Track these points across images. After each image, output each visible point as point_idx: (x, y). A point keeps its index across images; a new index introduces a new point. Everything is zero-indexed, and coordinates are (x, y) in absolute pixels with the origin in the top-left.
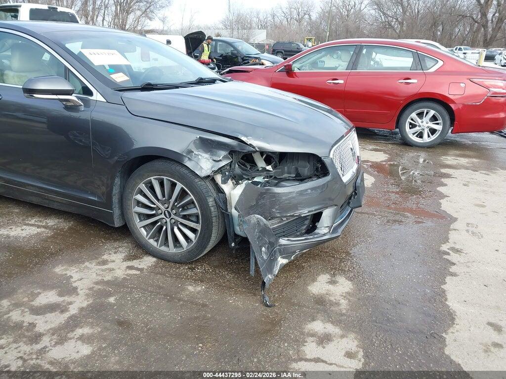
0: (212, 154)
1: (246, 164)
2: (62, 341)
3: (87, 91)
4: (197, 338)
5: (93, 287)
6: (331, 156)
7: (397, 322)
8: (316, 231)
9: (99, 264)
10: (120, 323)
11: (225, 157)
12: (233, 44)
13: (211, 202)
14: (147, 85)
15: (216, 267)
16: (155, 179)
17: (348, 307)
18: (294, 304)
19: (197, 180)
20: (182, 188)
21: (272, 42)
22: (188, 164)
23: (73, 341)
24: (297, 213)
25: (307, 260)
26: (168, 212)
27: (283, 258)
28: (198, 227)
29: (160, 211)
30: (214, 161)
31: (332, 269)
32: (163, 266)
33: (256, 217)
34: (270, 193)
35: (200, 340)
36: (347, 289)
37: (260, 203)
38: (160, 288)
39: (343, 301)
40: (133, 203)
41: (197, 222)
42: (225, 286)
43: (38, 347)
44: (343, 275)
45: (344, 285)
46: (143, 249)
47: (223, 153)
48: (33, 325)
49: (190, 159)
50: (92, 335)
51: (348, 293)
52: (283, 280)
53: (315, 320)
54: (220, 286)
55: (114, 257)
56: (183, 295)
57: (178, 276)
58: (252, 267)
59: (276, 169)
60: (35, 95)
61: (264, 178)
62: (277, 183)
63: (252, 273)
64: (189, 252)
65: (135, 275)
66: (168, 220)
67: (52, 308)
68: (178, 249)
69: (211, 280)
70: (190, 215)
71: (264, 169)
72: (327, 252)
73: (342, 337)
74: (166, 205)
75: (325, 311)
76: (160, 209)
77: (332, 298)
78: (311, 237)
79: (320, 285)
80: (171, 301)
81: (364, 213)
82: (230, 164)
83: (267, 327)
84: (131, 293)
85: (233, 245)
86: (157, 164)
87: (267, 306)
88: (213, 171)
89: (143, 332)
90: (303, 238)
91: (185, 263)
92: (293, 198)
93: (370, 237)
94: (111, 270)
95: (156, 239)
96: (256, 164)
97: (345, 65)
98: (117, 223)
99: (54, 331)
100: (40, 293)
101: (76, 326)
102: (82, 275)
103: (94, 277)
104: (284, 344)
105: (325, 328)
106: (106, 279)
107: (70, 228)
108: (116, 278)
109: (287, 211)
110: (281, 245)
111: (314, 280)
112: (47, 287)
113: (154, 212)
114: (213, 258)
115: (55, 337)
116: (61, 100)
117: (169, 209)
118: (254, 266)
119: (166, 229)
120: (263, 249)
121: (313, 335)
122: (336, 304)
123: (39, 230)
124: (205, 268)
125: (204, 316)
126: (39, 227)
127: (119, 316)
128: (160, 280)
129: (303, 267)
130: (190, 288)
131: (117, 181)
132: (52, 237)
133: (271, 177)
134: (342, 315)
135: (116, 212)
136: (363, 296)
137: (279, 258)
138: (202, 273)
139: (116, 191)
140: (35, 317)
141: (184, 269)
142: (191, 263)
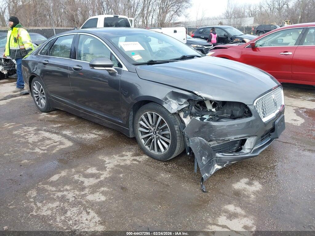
0: (179, 101)
1: (200, 107)
2: (93, 192)
3: (120, 65)
4: (159, 202)
5: (114, 168)
6: (255, 104)
7: (286, 214)
8: (242, 151)
9: (120, 156)
10: (122, 188)
11: (185, 103)
12: (225, 29)
13: (176, 128)
14: (150, 61)
15: (180, 166)
16: (149, 113)
17: (255, 200)
18: (220, 193)
19: (170, 115)
20: (162, 119)
21: (257, 25)
22: (165, 105)
23: (98, 193)
24: (227, 138)
25: (237, 168)
26: (155, 132)
27: (218, 165)
28: (170, 141)
29: (151, 131)
30: (179, 104)
31: (252, 176)
32: (151, 161)
33: (199, 139)
34: (210, 125)
35: (160, 203)
36: (258, 189)
37: (202, 130)
38: (147, 172)
39: (253, 196)
40: (138, 125)
41: (169, 139)
42: (181, 177)
43: (83, 193)
44: (258, 181)
45: (257, 186)
46: (143, 151)
47: (184, 100)
48: (83, 182)
49: (166, 103)
50: (108, 192)
51: (258, 192)
52: (218, 179)
53: (230, 204)
54: (179, 176)
55: (128, 153)
56: (158, 178)
57: (158, 168)
58: (196, 167)
59: (219, 111)
60: (94, 68)
61: (209, 116)
62: (218, 120)
63: (196, 171)
64: (165, 155)
65: (136, 164)
66: (155, 136)
67: (93, 176)
68: (160, 153)
69: (175, 172)
70: (166, 134)
71: (211, 110)
72: (252, 165)
73: (245, 216)
74: (154, 128)
75: (239, 200)
76: (151, 130)
77: (246, 193)
78: (238, 154)
79: (241, 185)
80: (150, 180)
81: (287, 143)
82: (188, 107)
83: (200, 203)
84: (131, 173)
85: (188, 154)
86: (150, 105)
87: (204, 191)
88: (178, 110)
89: (132, 194)
90: (233, 154)
91: (163, 161)
92: (225, 129)
93: (286, 158)
94: (125, 160)
95: (149, 146)
96: (206, 107)
97: (294, 42)
98: (131, 136)
99: (91, 187)
100: (89, 168)
101: (102, 186)
102: (110, 161)
103: (116, 163)
104: (207, 214)
105: (235, 209)
106: (121, 164)
107: (110, 137)
108: (126, 165)
109: (220, 137)
110: (217, 157)
111: (238, 181)
112: (93, 165)
113: (148, 131)
114: (179, 161)
115: (91, 190)
116: (107, 70)
117: (155, 130)
118: (197, 167)
119: (154, 141)
120: (203, 158)
121: (226, 212)
122: (248, 197)
123: (96, 136)
124: (173, 165)
125: (166, 191)
126: (96, 134)
127: (122, 184)
128: (148, 169)
129: (233, 173)
130: (162, 175)
131: (132, 113)
132: (101, 140)
133: (215, 115)
134: (249, 204)
135: (131, 129)
136: (268, 194)
137: (216, 165)
138: (171, 168)
139: (131, 118)
140: (84, 179)
141: (162, 164)
142: (167, 161)
